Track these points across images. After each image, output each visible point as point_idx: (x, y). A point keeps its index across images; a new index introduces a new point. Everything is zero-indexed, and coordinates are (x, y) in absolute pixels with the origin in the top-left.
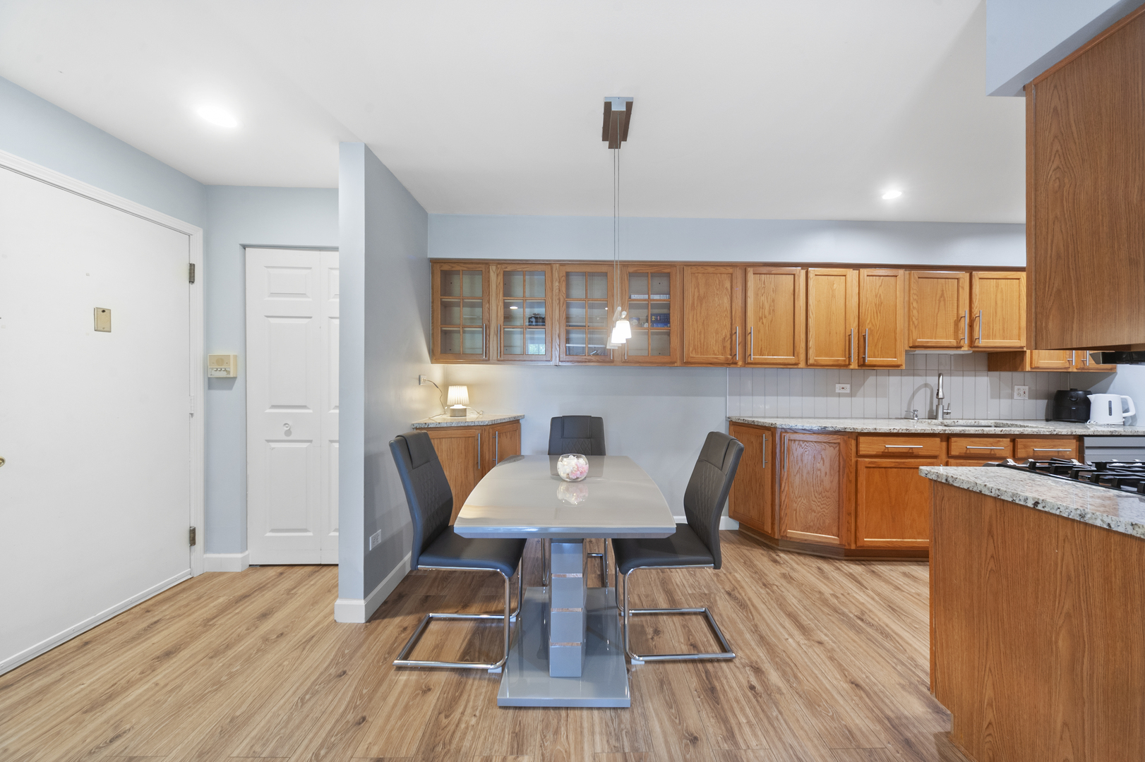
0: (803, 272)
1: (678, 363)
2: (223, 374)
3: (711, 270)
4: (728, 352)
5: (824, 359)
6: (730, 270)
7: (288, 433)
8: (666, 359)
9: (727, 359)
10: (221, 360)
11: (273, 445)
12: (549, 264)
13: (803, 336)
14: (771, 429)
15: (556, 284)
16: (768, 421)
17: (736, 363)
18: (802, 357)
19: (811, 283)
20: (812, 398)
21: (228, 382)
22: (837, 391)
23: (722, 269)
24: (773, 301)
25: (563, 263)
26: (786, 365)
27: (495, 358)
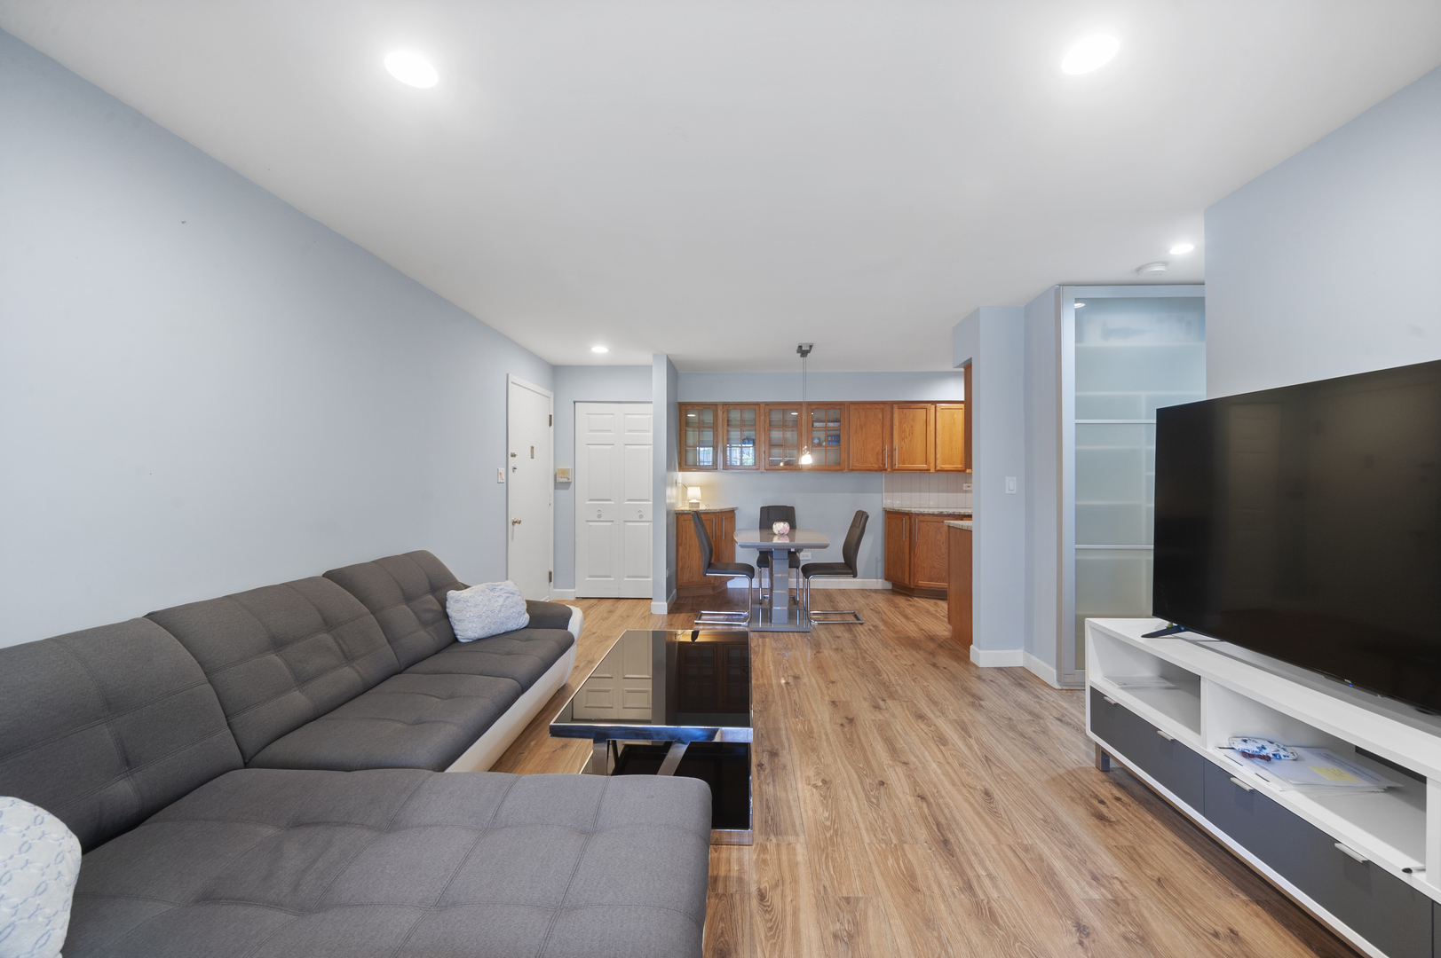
0: (933, 406)
1: (846, 470)
2: (565, 480)
3: (868, 406)
4: (881, 462)
5: (947, 467)
6: (882, 406)
7: (599, 516)
8: (838, 468)
9: (880, 467)
10: (564, 472)
11: (590, 524)
12: (757, 404)
13: (933, 451)
14: (909, 515)
15: (763, 417)
16: (907, 509)
17: (886, 470)
18: (932, 465)
19: (938, 414)
20: (946, 494)
21: (566, 485)
22: (964, 488)
23: (876, 406)
24: (912, 427)
25: (767, 404)
26: (921, 470)
27: (721, 467)
